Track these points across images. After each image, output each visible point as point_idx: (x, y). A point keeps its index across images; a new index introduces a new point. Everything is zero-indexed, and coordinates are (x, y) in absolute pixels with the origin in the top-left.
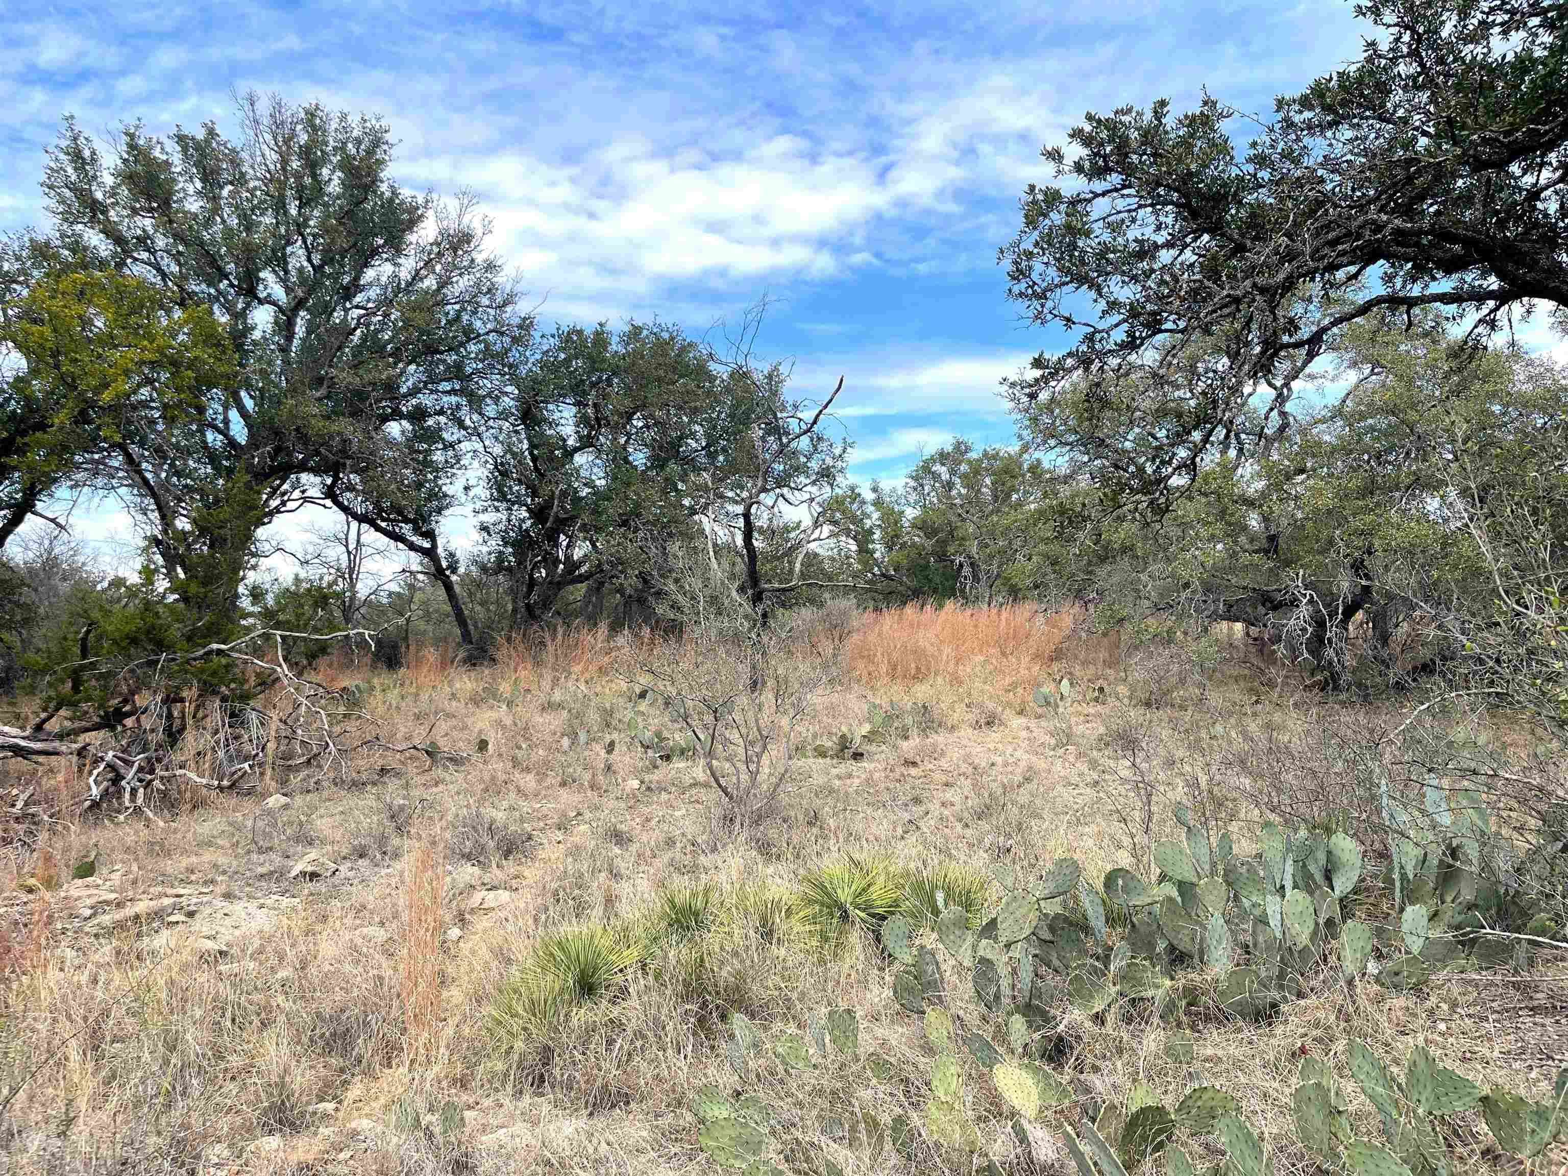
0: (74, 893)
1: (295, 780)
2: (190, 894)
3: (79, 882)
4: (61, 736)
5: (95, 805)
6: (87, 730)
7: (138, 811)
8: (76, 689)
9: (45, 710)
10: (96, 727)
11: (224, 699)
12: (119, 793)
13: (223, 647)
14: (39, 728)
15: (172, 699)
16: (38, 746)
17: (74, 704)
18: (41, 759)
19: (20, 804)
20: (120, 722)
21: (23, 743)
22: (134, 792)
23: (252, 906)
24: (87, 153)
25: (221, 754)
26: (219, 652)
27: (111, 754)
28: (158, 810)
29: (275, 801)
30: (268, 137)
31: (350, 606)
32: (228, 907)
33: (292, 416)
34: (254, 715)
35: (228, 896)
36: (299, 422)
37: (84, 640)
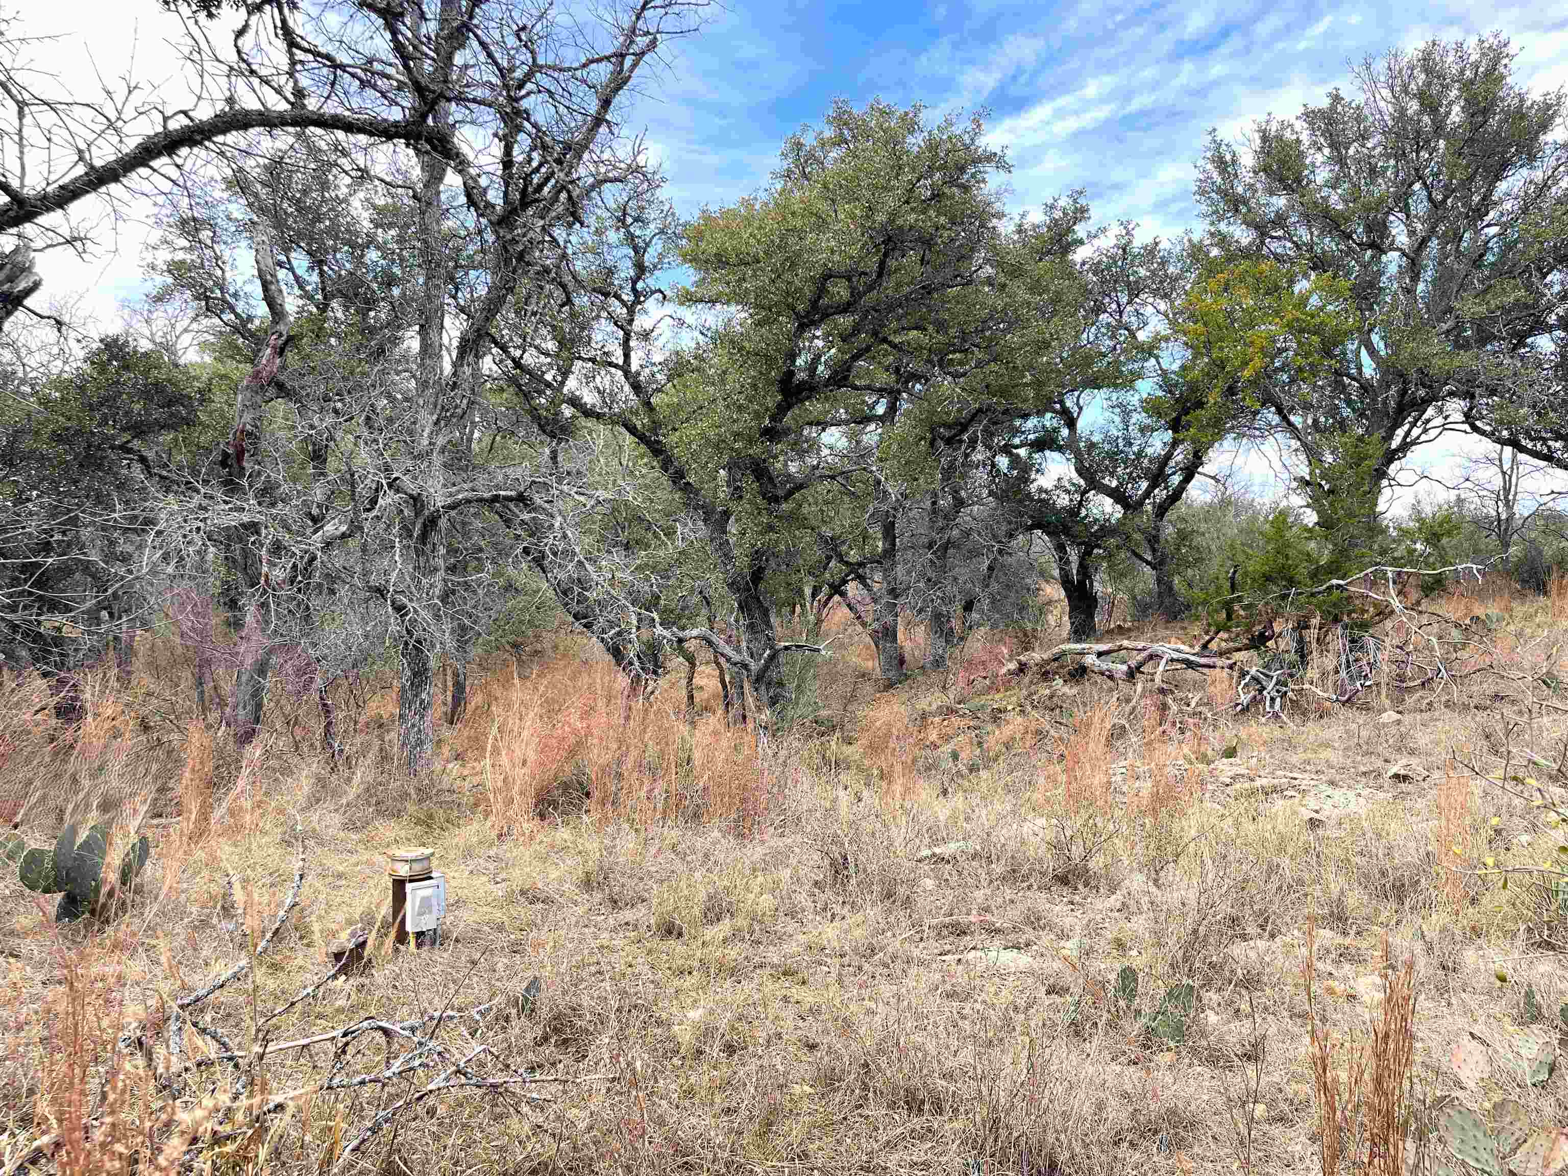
0: (1221, 767)
1: (1410, 700)
2: (1305, 780)
3: (1225, 760)
4: (1221, 654)
5: (1245, 710)
6: (1239, 650)
7: (1276, 716)
8: (1229, 617)
9: (1207, 633)
10: (1247, 648)
11: (1345, 627)
12: (1263, 700)
13: (1341, 582)
14: (1205, 646)
15: (1302, 625)
16: (1203, 661)
17: (1228, 630)
18: (1205, 670)
19: (1193, 704)
20: (1264, 644)
21: (1192, 658)
22: (1273, 700)
23: (1351, 795)
24: (1228, 157)
25: (1343, 674)
26: (1339, 586)
27: (1254, 669)
28: (1291, 716)
29: (1390, 716)
30: (1386, 93)
31: (1506, 530)
32: (1330, 791)
33: (1414, 358)
34: (1371, 641)
35: (1332, 783)
36: (1420, 364)
37: (1233, 578)
